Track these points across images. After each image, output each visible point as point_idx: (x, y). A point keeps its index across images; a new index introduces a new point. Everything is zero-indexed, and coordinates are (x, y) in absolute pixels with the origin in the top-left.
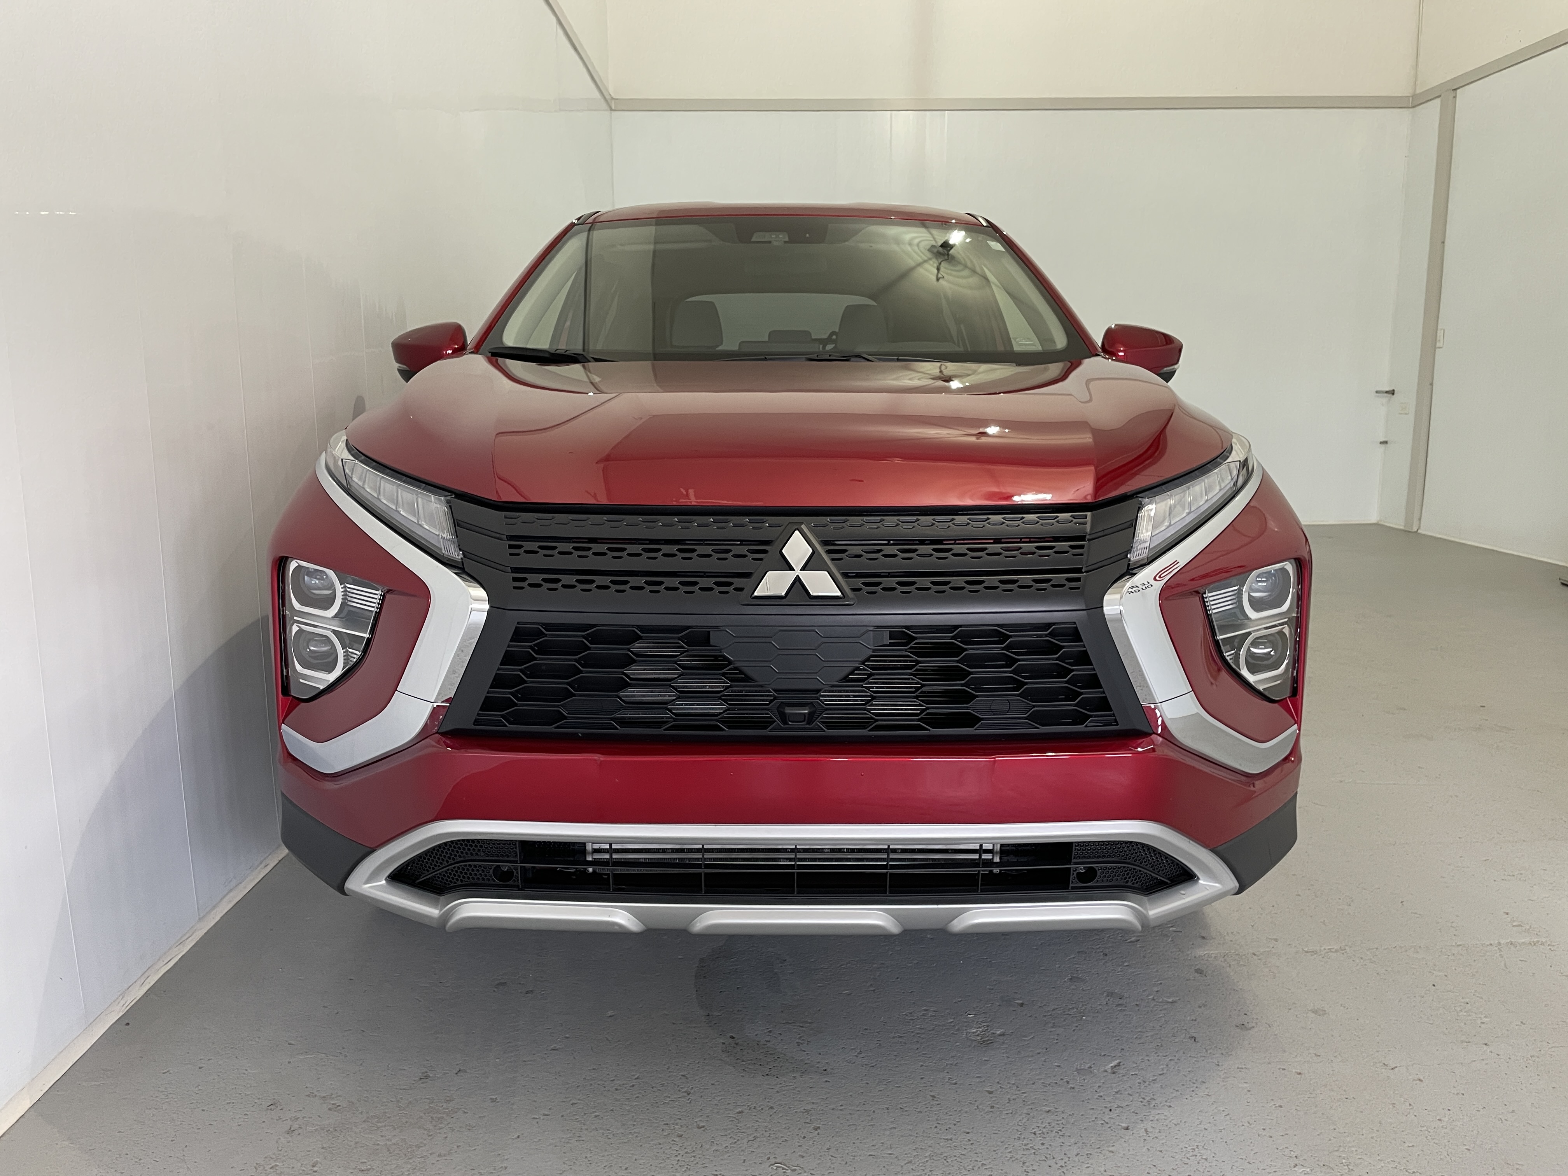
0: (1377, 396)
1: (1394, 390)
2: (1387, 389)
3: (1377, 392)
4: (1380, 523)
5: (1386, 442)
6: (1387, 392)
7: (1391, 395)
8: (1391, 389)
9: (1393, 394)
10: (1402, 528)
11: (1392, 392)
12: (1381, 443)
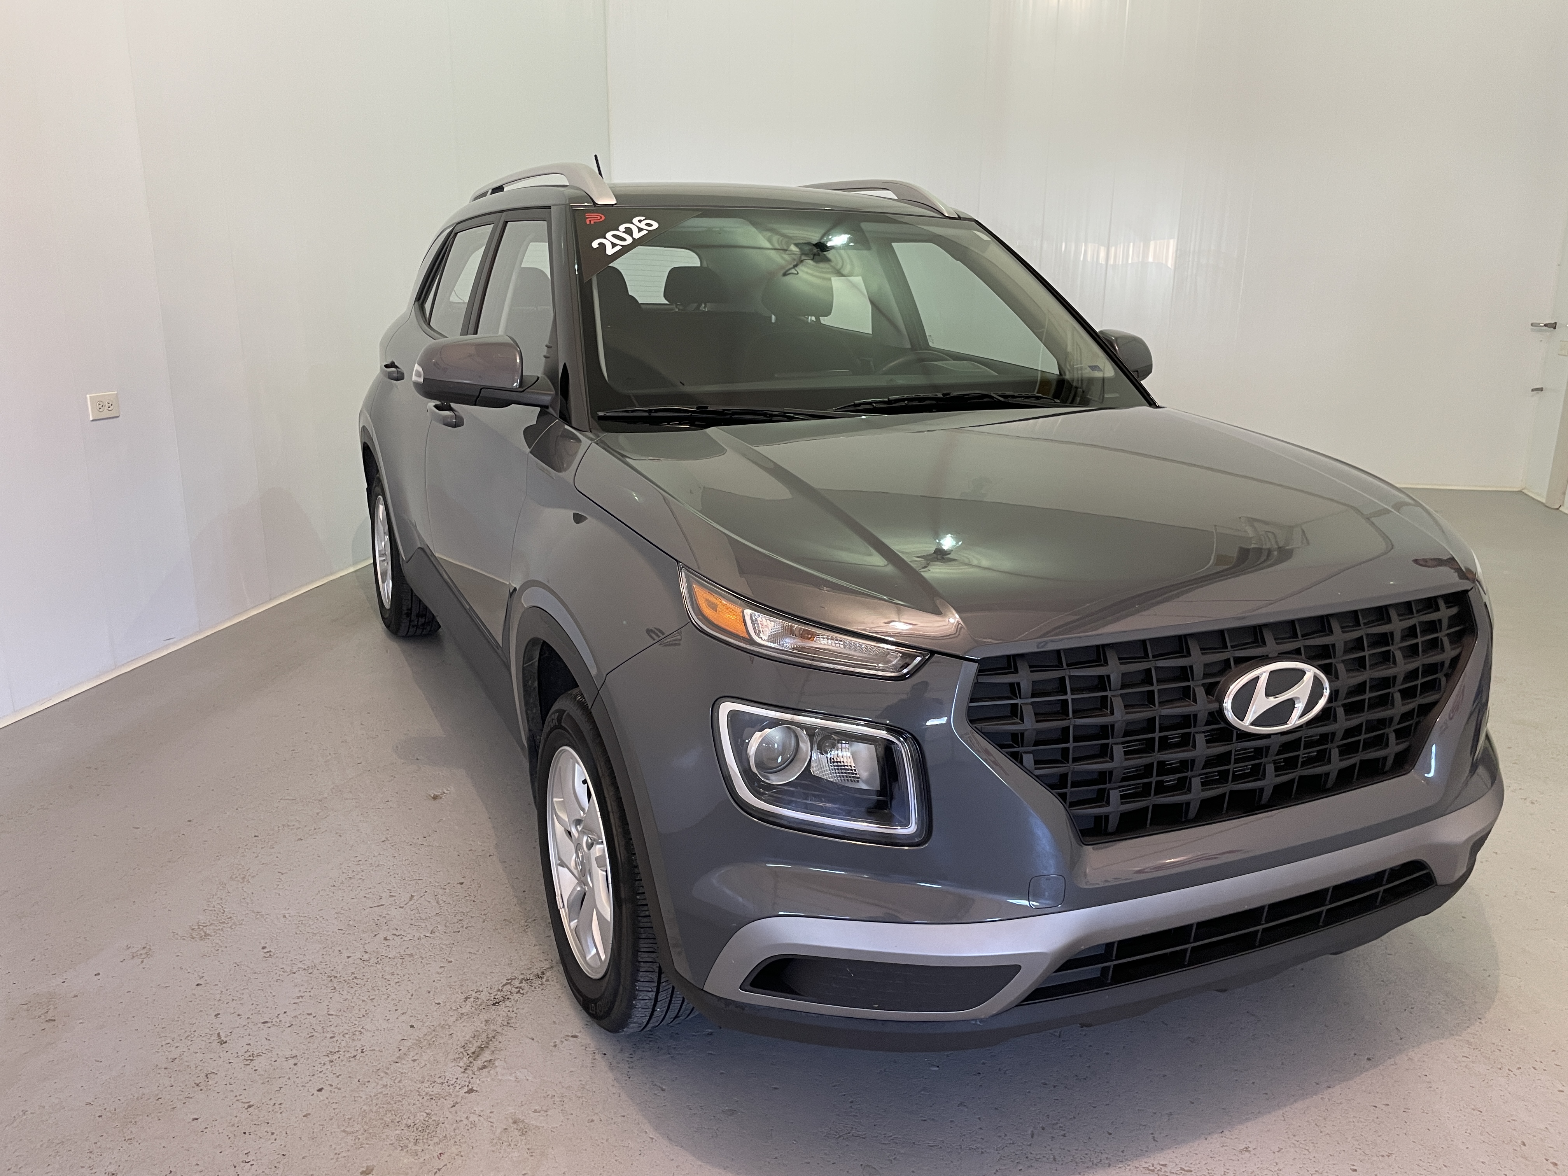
0: (1532, 330)
1: (1556, 323)
2: (1547, 322)
3: (1532, 325)
4: (1524, 491)
5: (1541, 390)
6: (1545, 325)
7: (1552, 329)
8: (1553, 322)
9: (1555, 328)
10: (1544, 501)
11: (1554, 326)
12: (1533, 390)
